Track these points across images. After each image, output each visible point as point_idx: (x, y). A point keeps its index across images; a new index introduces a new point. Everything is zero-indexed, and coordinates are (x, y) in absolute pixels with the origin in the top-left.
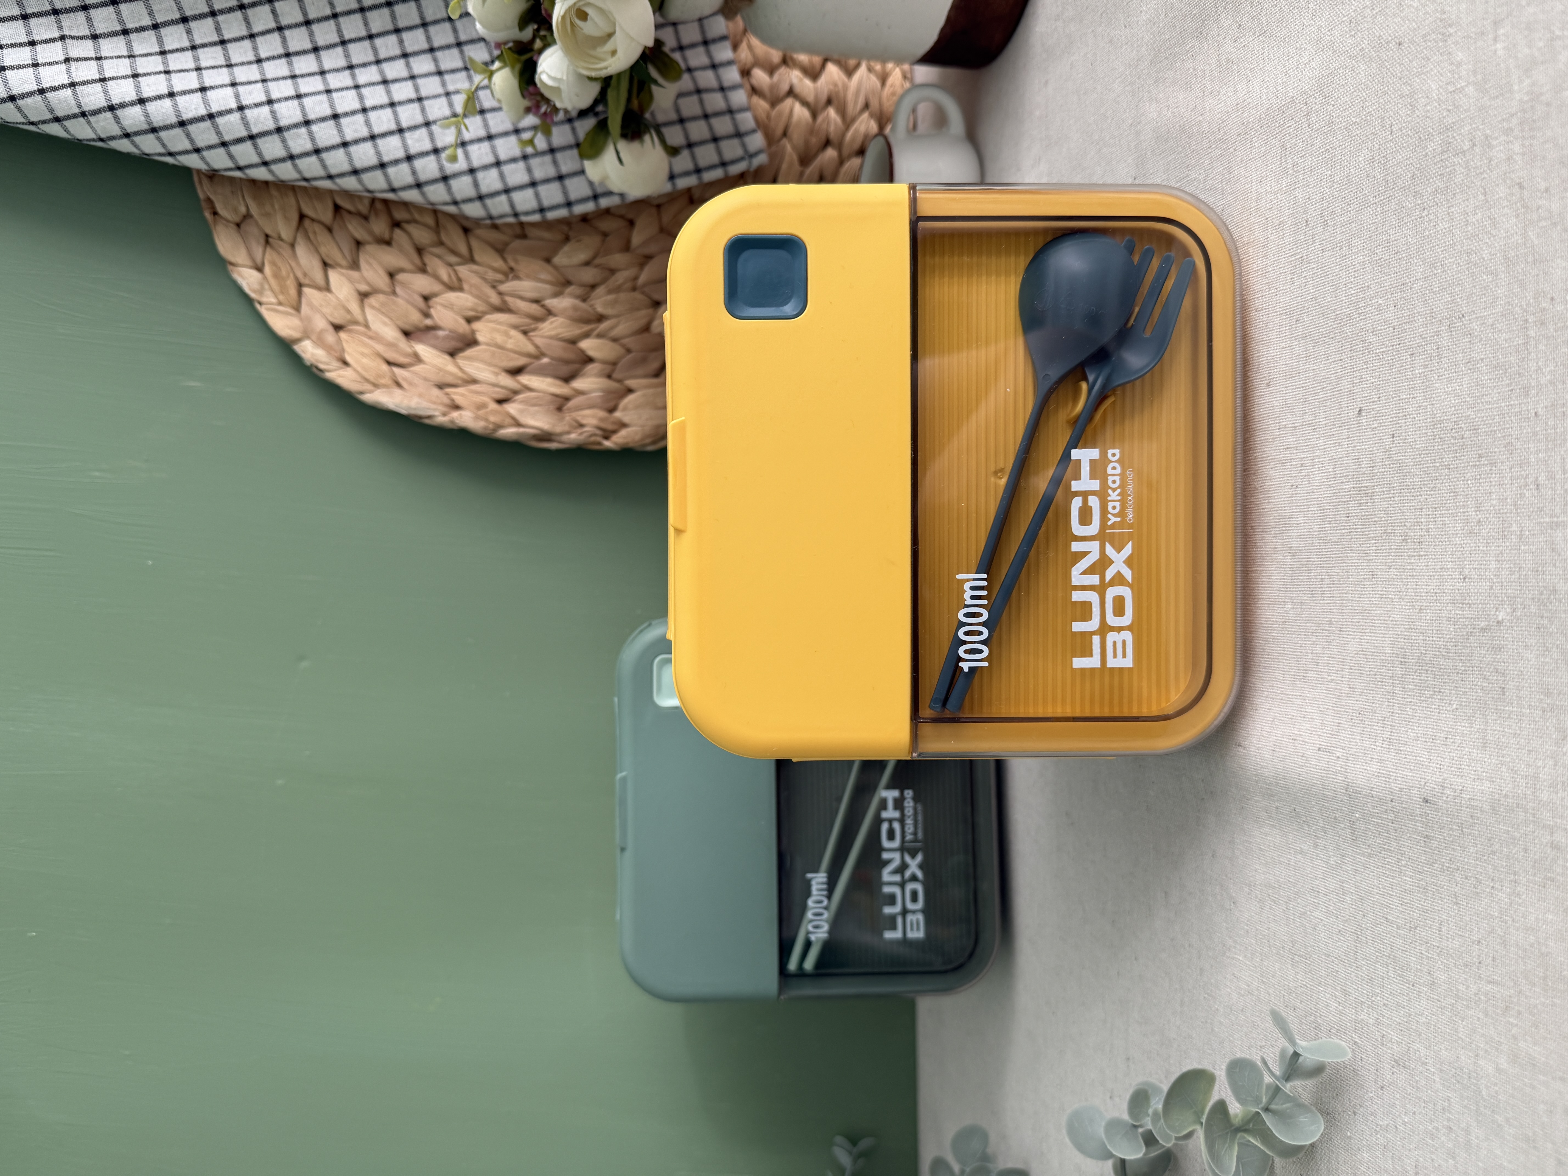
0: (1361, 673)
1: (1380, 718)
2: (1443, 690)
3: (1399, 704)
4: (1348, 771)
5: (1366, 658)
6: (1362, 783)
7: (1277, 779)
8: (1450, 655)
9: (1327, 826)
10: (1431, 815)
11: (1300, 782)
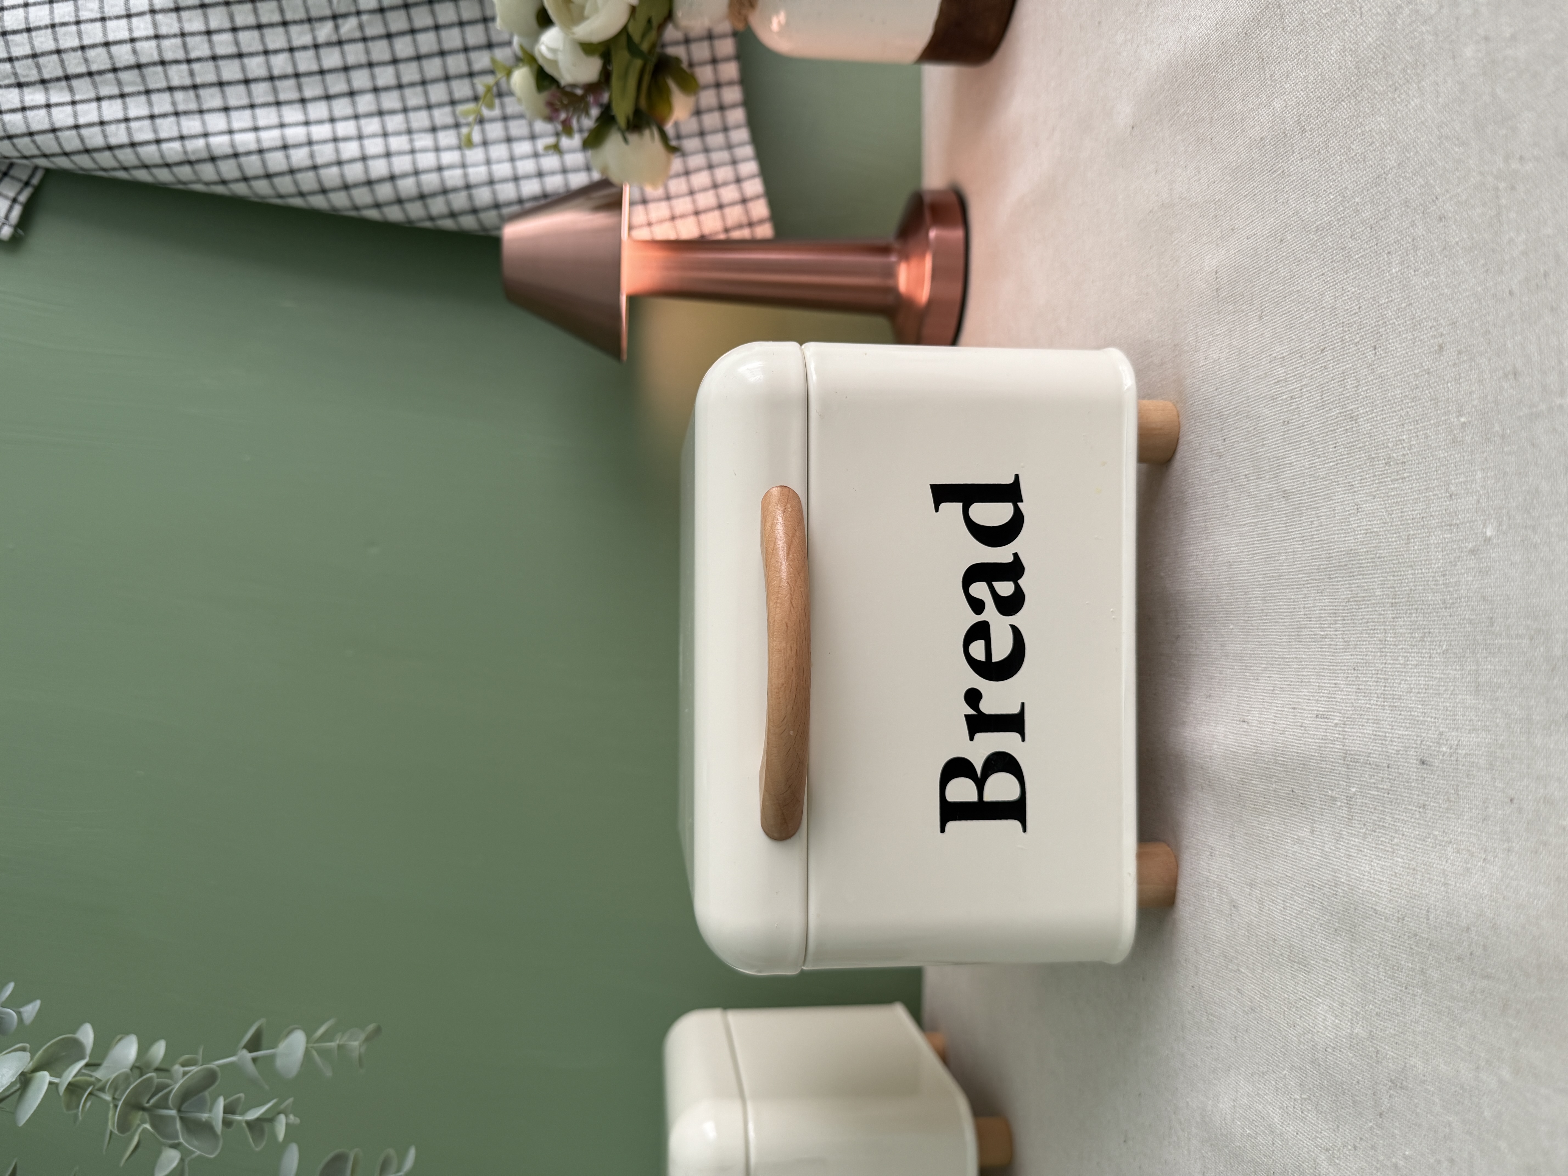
0: (1353, 623)
1: (1373, 672)
2: (1432, 630)
3: (1391, 653)
4: (1346, 737)
5: (1358, 605)
6: (1360, 749)
7: (1275, 756)
8: (1439, 587)
9: (1324, 807)
10: (1427, 779)
11: (1299, 757)
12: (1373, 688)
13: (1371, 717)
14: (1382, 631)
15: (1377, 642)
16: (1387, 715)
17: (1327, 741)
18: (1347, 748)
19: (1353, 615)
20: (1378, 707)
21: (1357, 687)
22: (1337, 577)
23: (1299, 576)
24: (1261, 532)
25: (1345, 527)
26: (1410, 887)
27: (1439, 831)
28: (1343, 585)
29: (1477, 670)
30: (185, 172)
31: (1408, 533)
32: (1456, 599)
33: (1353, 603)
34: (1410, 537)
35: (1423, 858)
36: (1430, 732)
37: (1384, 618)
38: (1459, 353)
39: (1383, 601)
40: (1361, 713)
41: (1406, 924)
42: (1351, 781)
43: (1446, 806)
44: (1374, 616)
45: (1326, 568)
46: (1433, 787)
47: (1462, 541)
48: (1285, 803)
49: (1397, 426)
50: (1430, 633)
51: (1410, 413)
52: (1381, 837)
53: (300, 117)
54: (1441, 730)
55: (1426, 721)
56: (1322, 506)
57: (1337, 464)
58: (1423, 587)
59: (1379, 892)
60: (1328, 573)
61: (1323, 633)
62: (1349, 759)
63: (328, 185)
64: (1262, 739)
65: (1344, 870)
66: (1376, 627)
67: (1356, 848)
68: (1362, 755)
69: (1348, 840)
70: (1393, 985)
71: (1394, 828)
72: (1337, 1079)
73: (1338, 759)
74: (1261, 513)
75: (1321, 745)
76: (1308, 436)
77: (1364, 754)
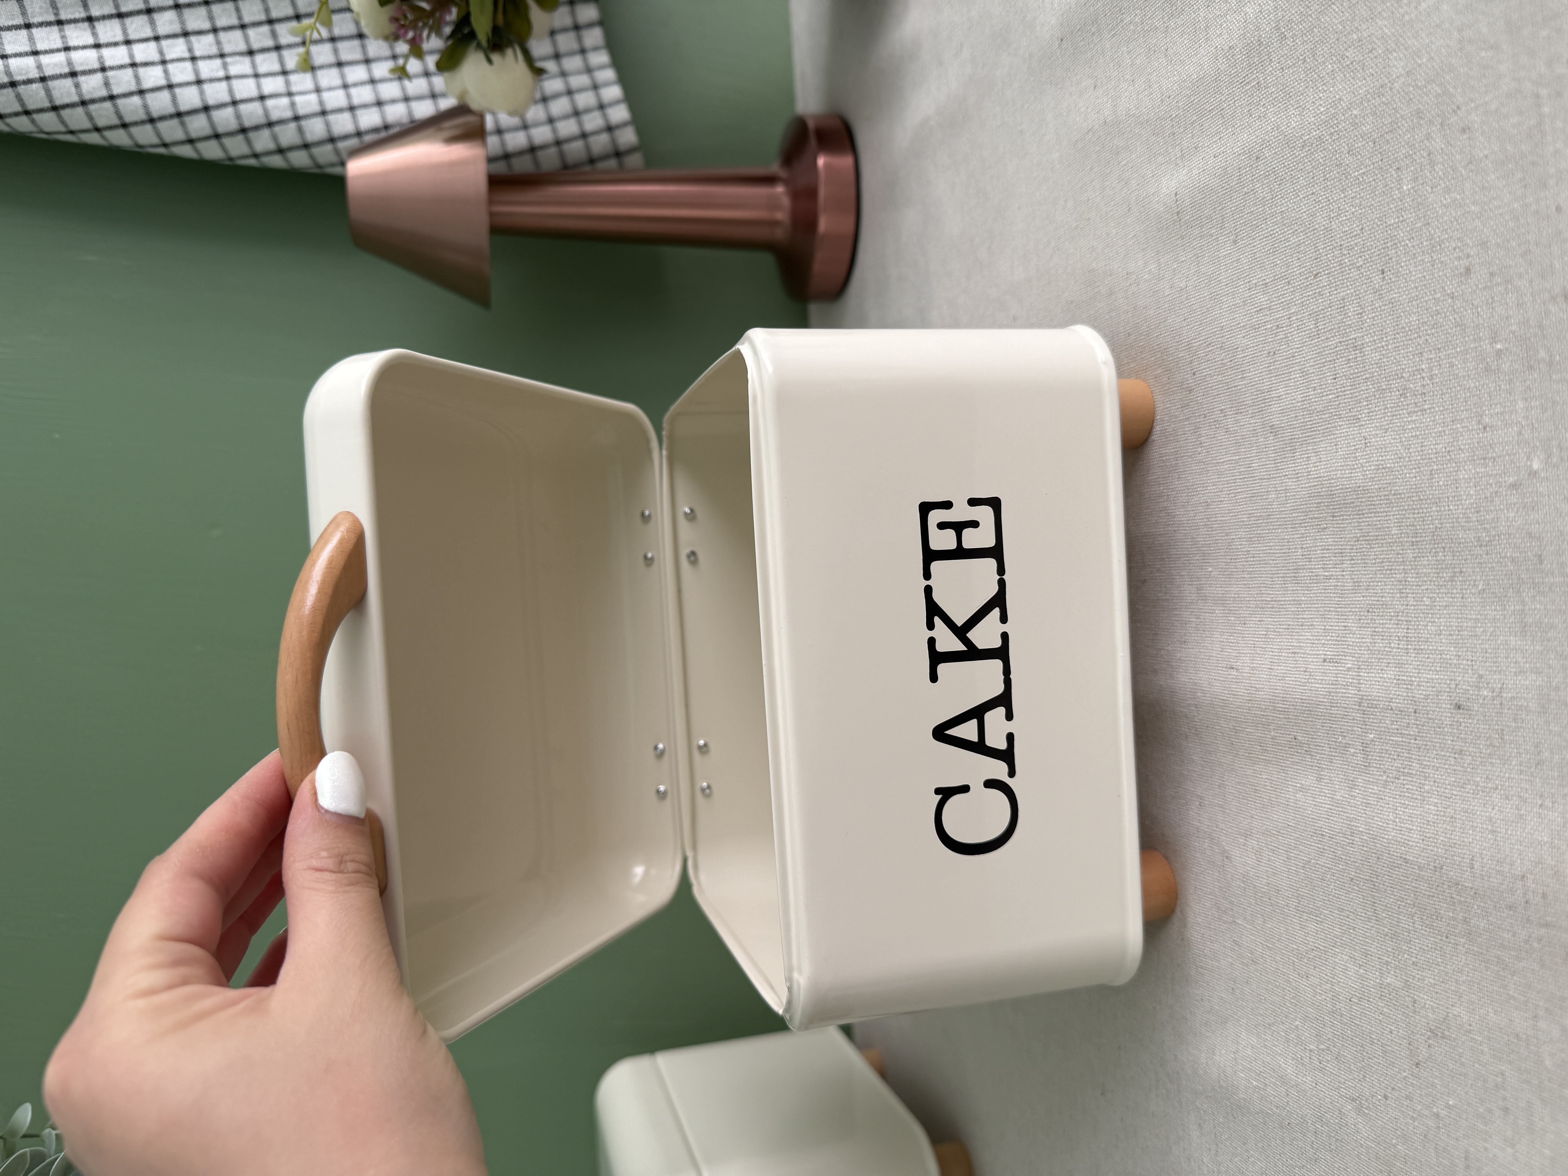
0: (1365, 563)
1: (1392, 614)
2: (1464, 570)
3: (1413, 593)
4: (1362, 681)
5: (1369, 544)
6: (1379, 694)
7: (1274, 703)
8: (1471, 524)
9: (1333, 754)
10: (1463, 724)
11: (1304, 703)
12: (1392, 630)
13: (1393, 661)
14: (1400, 571)
15: (1395, 583)
16: (1411, 658)
17: (1339, 686)
18: (1363, 693)
19: (1364, 555)
20: (1399, 650)
21: (1373, 629)
22: (1343, 515)
23: (1294, 515)
24: (1244, 470)
25: (1350, 463)
26: (1448, 836)
27: (1481, 778)
28: (1350, 523)
29: (1523, 610)
31: (1431, 468)
32: (1494, 536)
33: (1363, 542)
34: (1433, 472)
35: (1462, 806)
36: (1467, 675)
37: (1403, 558)
38: (1492, 274)
39: (1401, 539)
40: (1379, 656)
41: (1444, 874)
42: (1368, 727)
43: (1488, 751)
44: (1391, 556)
45: (1328, 506)
46: (1471, 732)
47: (1500, 475)
48: (1285, 750)
49: (1413, 355)
50: (1461, 572)
51: (1430, 340)
52: (1407, 784)
53: (88, 39)
54: (1481, 673)
55: (1461, 664)
56: (1321, 441)
57: (1337, 397)
58: (1451, 525)
59: (1409, 841)
60: (1330, 511)
61: (1326, 574)
62: (1366, 705)
63: (128, 119)
64: (1257, 686)
65: (1363, 819)
66: (1394, 567)
67: (1376, 796)
68: (1383, 701)
69: (1365, 788)
70: (1431, 934)
71: (1423, 774)
72: (1364, 1029)
73: (1352, 705)
74: (1243, 450)
75: (1331, 690)
76: (1300, 367)
77: (1385, 699)
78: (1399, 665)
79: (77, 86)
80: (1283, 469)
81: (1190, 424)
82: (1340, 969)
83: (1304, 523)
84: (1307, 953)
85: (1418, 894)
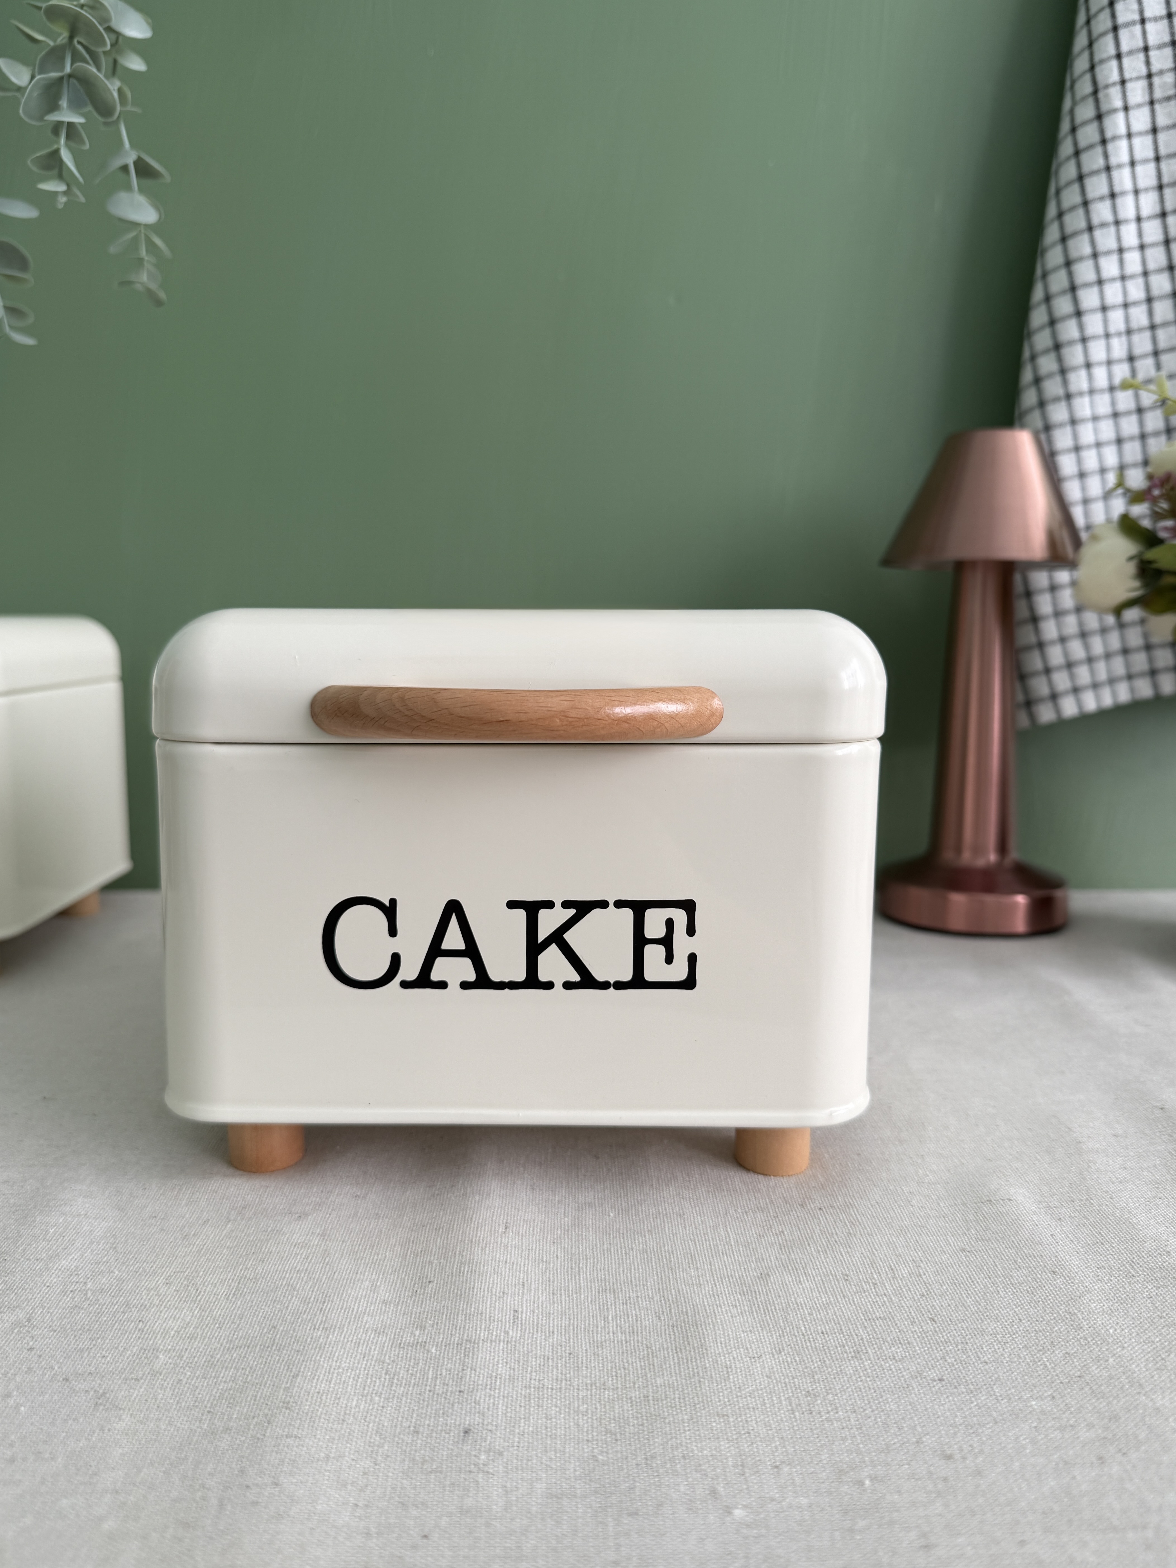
1: (568, 1376)
2: (619, 1443)
3: (591, 1395)
4: (494, 1344)
5: (644, 1357)
6: (479, 1359)
7: (469, 1263)
8: (670, 1450)
9: (413, 1316)
10: (447, 1436)
11: (469, 1289)
12: (550, 1375)
13: (516, 1373)
14: (615, 1385)
15: (602, 1379)
16: (520, 1391)
17: (488, 1322)
18: (481, 1345)
20: (528, 1380)
21: (551, 1357)
22: (674, 1334)
23: (673, 1291)
24: (720, 1248)
25: (732, 1342)
26: (323, 1416)
27: (388, 1451)
28: (666, 1341)
29: (575, 1496)
30: (1084, 87)
31: (730, 1416)
32: (657, 1471)
33: (646, 1352)
34: (726, 1418)
35: (356, 1431)
36: (502, 1441)
37: (630, 1387)
38: (945, 1479)
39: (650, 1386)
40: (521, 1361)
41: (281, 1410)
42: (443, 1347)
43: (417, 1458)
44: (632, 1376)
45: (684, 1321)
46: (439, 1443)
47: (725, 1479)
48: (417, 1273)
49: (852, 1404)
50: (616, 1440)
51: (870, 1420)
52: (381, 1381)
53: (1145, 212)
54: (505, 1454)
55: (514, 1436)
56: (754, 1319)
57: (803, 1335)
59: (318, 1380)
60: (679, 1323)
61: (610, 1318)
62: (468, 1346)
63: (1071, 243)
64: (487, 1249)
65: (342, 1339)
66: (619, 1379)
67: (367, 1352)
68: (473, 1362)
69: (376, 1343)
70: (212, 1398)
71: (391, 1396)
72: (108, 1332)
73: (468, 1334)
74: (741, 1249)
75: (484, 1315)
76: (833, 1302)
77: (474, 1364)
78: (512, 1379)
79: (1102, 198)
80: (722, 1283)
81: (766, 1204)
82: (175, 1313)
83: (664, 1299)
84: (193, 1284)
85: (258, 1386)
